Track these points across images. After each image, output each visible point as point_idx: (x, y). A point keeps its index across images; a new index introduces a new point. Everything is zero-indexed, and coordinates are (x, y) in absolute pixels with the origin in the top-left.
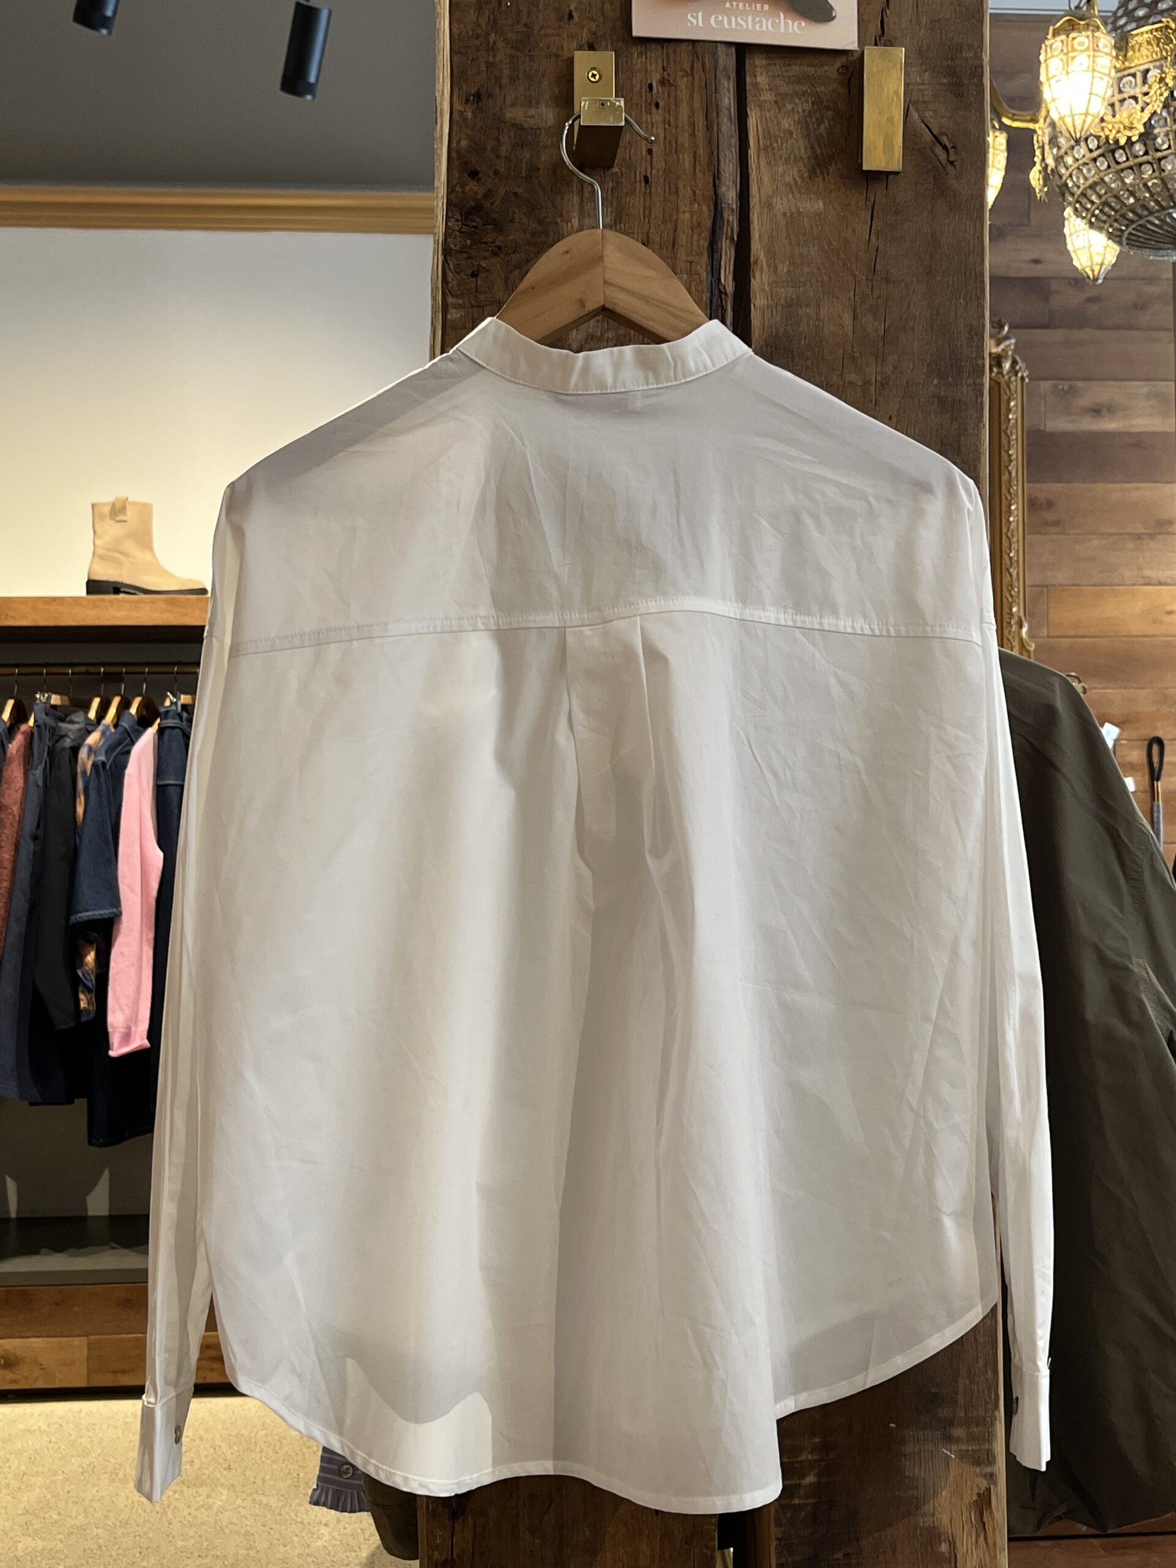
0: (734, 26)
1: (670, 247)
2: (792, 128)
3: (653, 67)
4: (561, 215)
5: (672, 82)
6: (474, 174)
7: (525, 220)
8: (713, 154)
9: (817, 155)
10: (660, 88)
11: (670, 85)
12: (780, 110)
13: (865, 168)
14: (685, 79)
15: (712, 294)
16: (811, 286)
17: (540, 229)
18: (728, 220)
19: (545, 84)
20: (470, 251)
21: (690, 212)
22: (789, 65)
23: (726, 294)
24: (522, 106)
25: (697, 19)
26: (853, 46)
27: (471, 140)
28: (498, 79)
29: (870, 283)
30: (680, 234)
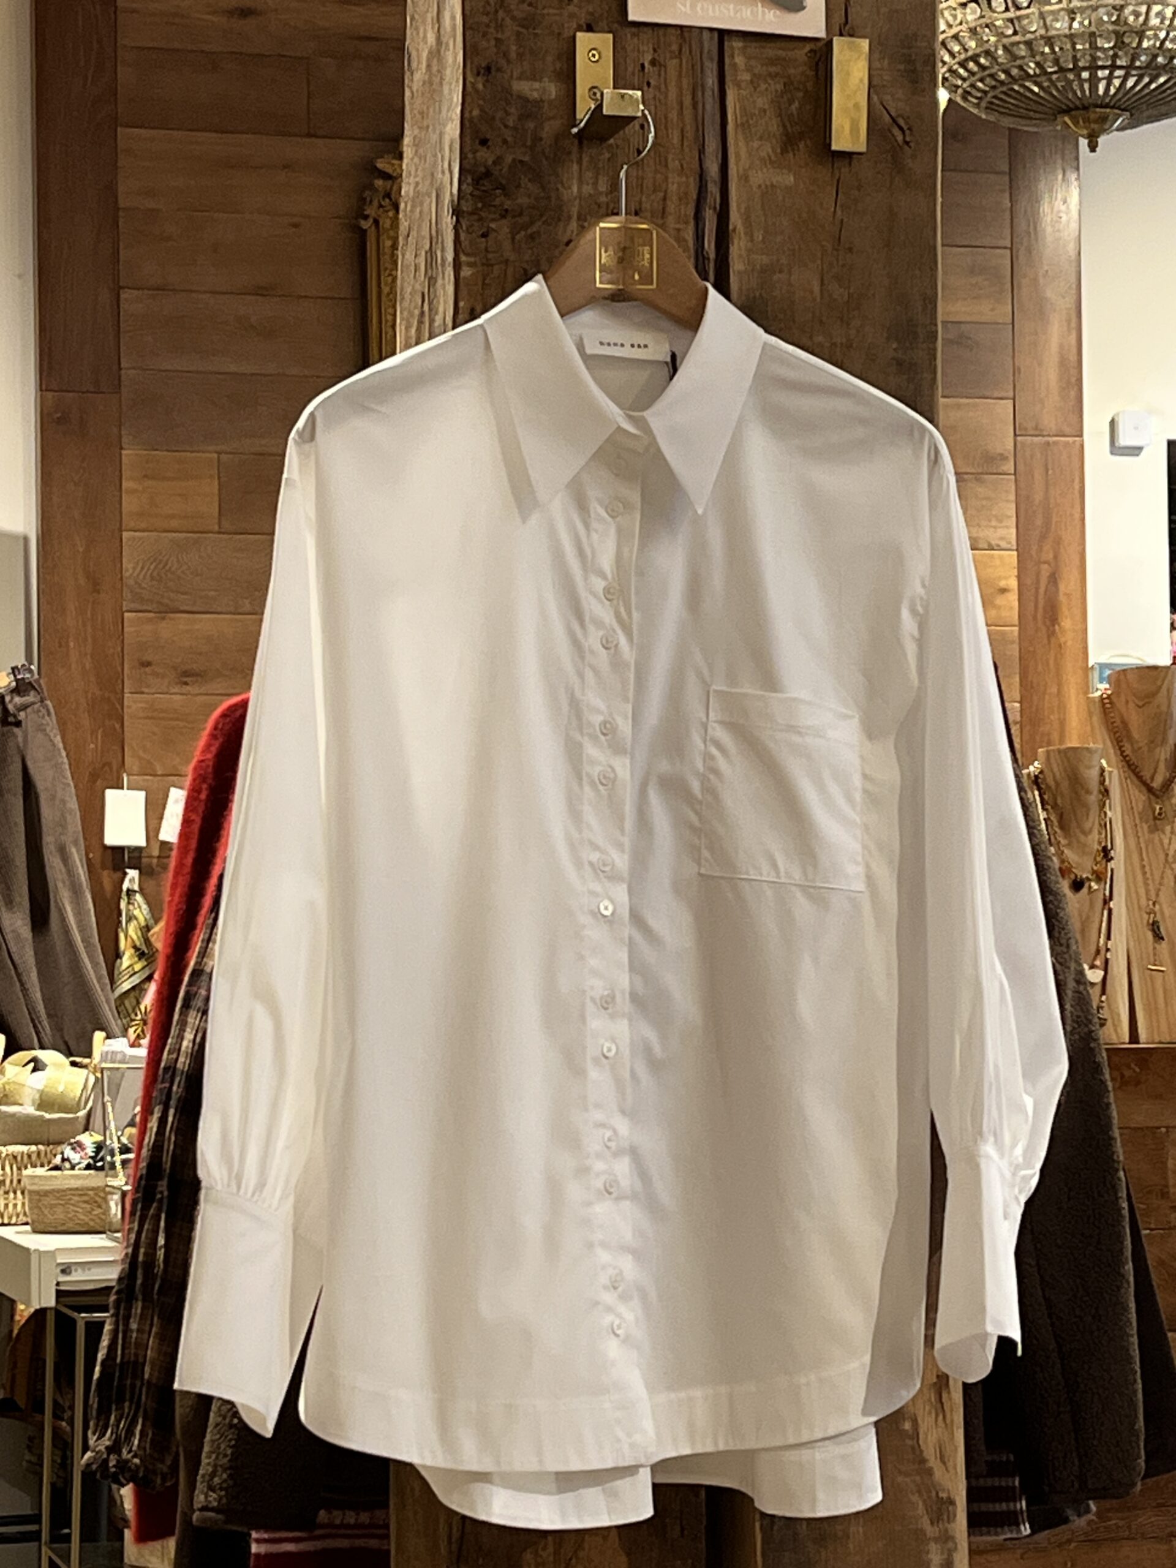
0: (717, 13)
1: (660, 215)
2: (766, 107)
3: (645, 48)
4: (562, 183)
5: (662, 61)
6: (484, 142)
7: (529, 185)
8: (698, 127)
9: (788, 132)
10: (651, 68)
11: (660, 65)
12: (755, 89)
13: (834, 147)
14: (675, 61)
15: (698, 256)
16: (784, 252)
17: (542, 194)
18: (711, 192)
19: (549, 59)
20: (480, 213)
21: (678, 183)
22: (764, 47)
23: (708, 259)
24: (527, 79)
25: (685, 6)
26: (822, 34)
27: (482, 110)
28: (505, 55)
29: (835, 253)
30: (669, 203)
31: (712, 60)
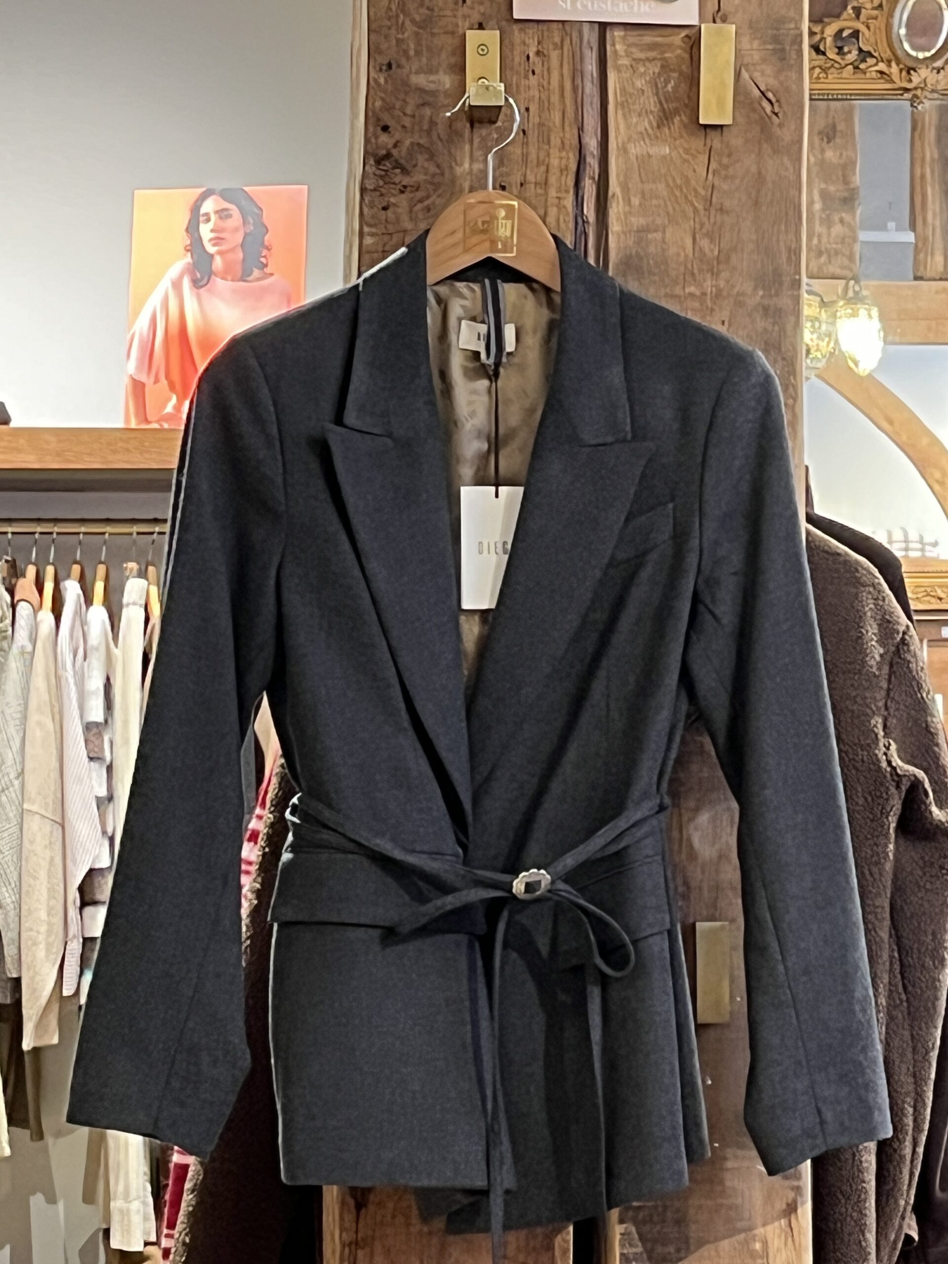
0: (596, 8)
1: (543, 186)
2: (645, 88)
3: (531, 41)
4: (455, 161)
5: (545, 52)
6: (385, 129)
7: (426, 165)
8: (577, 108)
9: (664, 109)
10: (537, 60)
11: (544, 55)
12: (634, 71)
13: (701, 122)
14: (556, 51)
15: (576, 223)
16: (659, 216)
17: (438, 171)
18: (590, 164)
19: (444, 55)
20: (381, 189)
21: (561, 158)
22: (642, 36)
23: (588, 222)
24: (425, 74)
25: (566, 3)
26: (695, 22)
27: (383, 99)
28: (406, 52)
29: (707, 213)
30: (550, 175)
31: (592, 49)
